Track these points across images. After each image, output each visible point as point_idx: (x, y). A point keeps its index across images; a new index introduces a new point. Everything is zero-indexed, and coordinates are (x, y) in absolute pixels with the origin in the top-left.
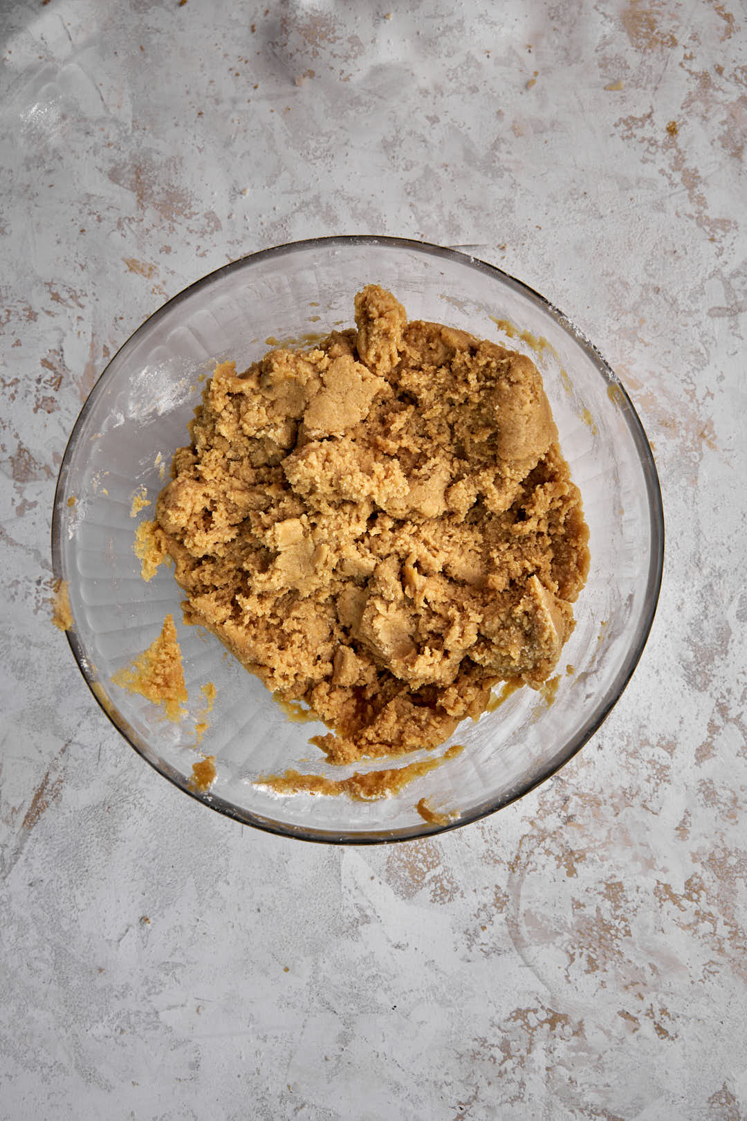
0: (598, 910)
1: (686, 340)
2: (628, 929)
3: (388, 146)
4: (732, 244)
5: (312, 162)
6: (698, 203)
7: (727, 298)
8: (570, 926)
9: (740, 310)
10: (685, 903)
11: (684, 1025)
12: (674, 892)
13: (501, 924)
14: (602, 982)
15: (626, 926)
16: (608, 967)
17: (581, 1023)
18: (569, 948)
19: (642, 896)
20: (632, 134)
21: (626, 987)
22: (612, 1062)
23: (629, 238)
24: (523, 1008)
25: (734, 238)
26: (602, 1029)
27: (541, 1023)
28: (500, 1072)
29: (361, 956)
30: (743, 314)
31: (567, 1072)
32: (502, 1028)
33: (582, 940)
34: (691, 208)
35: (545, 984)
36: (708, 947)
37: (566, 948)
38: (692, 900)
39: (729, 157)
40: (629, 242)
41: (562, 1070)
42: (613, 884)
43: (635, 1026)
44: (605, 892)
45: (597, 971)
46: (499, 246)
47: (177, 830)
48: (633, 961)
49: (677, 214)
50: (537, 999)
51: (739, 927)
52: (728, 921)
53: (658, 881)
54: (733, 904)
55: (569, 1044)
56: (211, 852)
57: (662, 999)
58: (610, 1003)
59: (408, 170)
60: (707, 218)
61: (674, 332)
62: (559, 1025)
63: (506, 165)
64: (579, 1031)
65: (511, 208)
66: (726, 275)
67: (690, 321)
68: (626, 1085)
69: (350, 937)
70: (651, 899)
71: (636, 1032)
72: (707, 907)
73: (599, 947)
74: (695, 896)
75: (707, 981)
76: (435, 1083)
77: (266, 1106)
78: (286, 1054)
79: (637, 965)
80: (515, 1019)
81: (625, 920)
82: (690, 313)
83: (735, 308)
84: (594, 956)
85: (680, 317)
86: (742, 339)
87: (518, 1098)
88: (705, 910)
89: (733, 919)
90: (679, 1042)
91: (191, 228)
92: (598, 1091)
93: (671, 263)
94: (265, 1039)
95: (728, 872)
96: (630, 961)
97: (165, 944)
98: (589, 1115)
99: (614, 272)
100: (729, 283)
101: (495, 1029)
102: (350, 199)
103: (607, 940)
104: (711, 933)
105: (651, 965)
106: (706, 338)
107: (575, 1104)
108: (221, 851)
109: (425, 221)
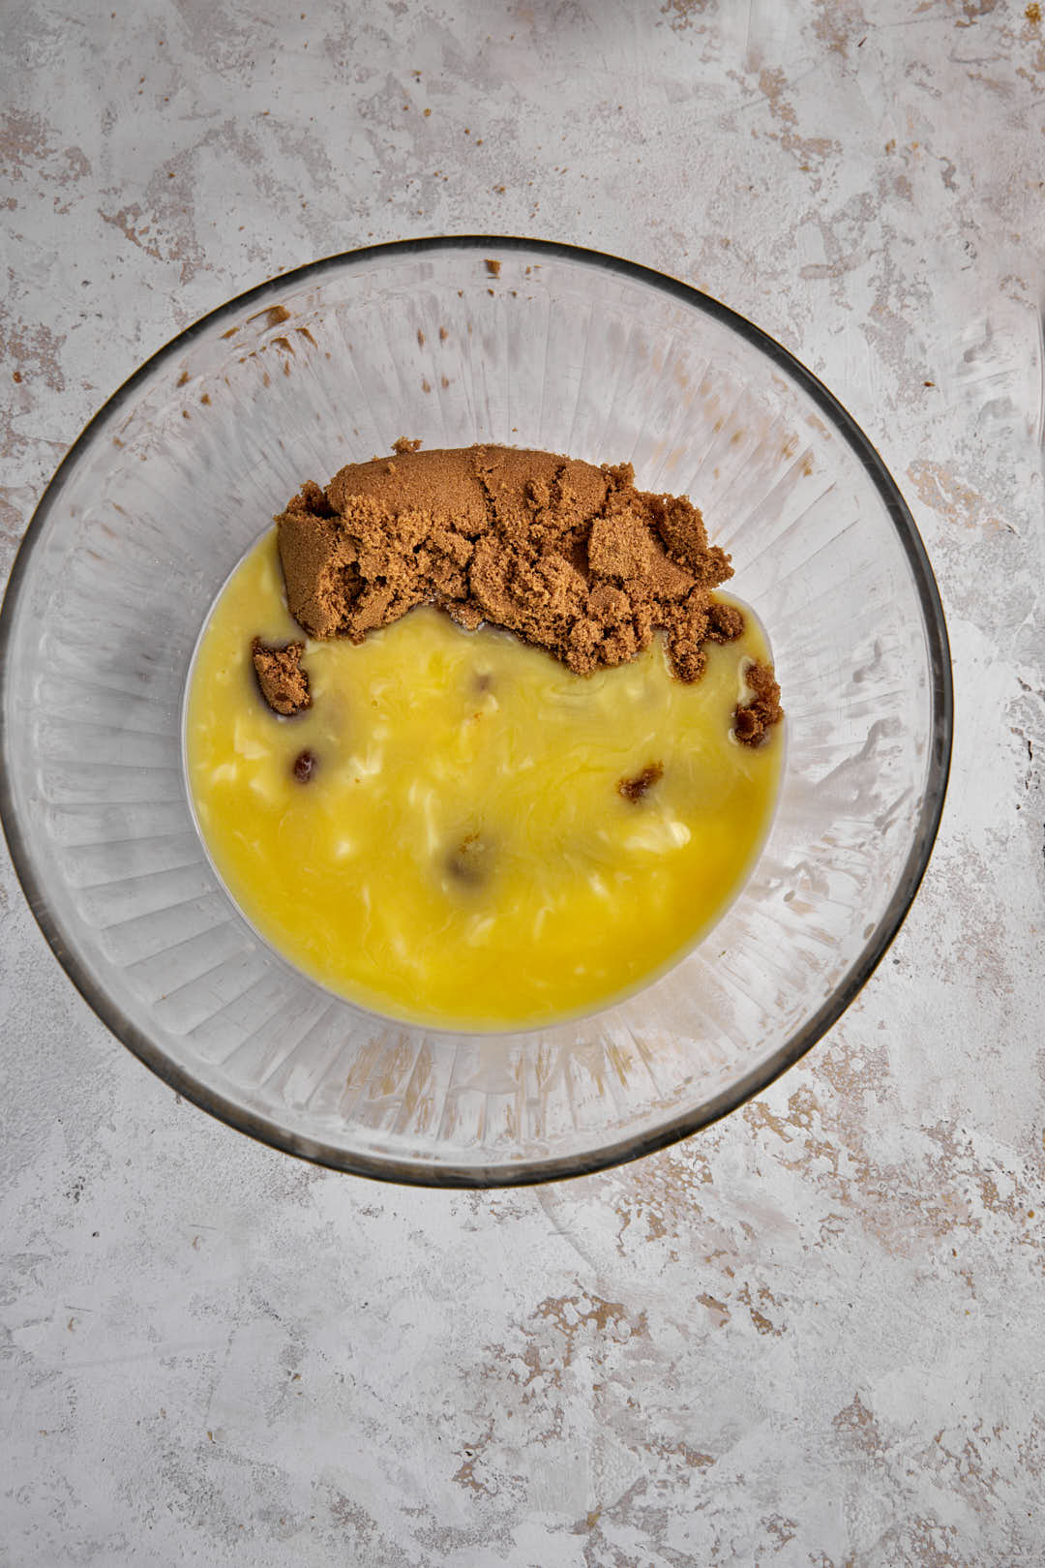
1: (769, 314)
2: (707, 1171)
3: (332, 48)
4: (834, 174)
5: (224, 73)
6: (785, 117)
7: (827, 252)
8: (621, 1170)
9: (846, 268)
10: (790, 1129)
11: (795, 1312)
12: (774, 1114)
14: (672, 1252)
15: (705, 1167)
16: (679, 1229)
17: (642, 1316)
18: (622, 1203)
20: (686, 22)
22: (690, 1372)
23: (684, 170)
24: (557, 1297)
25: (837, 165)
26: (672, 1323)
27: (584, 1319)
28: (525, 1396)
29: (315, 1229)
30: (851, 273)
31: (625, 1390)
32: (527, 1328)
33: (639, 1191)
34: (774, 125)
35: (588, 1259)
36: (826, 1194)
37: (617, 1204)
38: (800, 1125)
39: (826, 52)
40: (684, 175)
41: (616, 1388)
43: (722, 1316)
45: (664, 1236)
46: (496, 187)
47: (37, 1052)
48: (717, 1220)
49: (753, 133)
50: (576, 1282)
51: (871, 1163)
52: (854, 1154)
54: (861, 1128)
55: (626, 1347)
56: (88, 1083)
57: (761, 1275)
58: (684, 1284)
59: (363, 82)
60: (798, 138)
61: (751, 304)
62: (610, 1320)
63: (505, 71)
64: (640, 1328)
65: (512, 131)
66: (825, 219)
67: (774, 286)
68: (712, 1405)
69: (296, 1201)
70: (740, 1125)
71: (725, 1325)
72: (823, 1133)
73: (666, 1200)
74: (804, 1119)
75: (826, 1245)
76: (429, 1417)
77: (177, 1465)
78: (204, 1385)
79: (723, 1225)
80: (545, 1314)
81: (703, 1159)
82: (774, 275)
83: (839, 265)
84: (659, 1215)
85: (758, 281)
86: (851, 309)
87: (553, 1433)
88: (820, 1139)
89: (861, 1150)
90: (789, 1337)
91: (46, 172)
92: (673, 1417)
93: (745, 205)
94: (172, 1364)
95: (851, 1082)
96: (712, 1220)
97: (19, 1228)
98: (659, 1453)
99: (662, 221)
100: (830, 229)
101: (516, 1331)
102: (279, 126)
103: (676, 1190)
104: (830, 1173)
105: (743, 1225)
106: (797, 310)
107: (637, 1438)
108: (102, 1081)
109: (388, 155)
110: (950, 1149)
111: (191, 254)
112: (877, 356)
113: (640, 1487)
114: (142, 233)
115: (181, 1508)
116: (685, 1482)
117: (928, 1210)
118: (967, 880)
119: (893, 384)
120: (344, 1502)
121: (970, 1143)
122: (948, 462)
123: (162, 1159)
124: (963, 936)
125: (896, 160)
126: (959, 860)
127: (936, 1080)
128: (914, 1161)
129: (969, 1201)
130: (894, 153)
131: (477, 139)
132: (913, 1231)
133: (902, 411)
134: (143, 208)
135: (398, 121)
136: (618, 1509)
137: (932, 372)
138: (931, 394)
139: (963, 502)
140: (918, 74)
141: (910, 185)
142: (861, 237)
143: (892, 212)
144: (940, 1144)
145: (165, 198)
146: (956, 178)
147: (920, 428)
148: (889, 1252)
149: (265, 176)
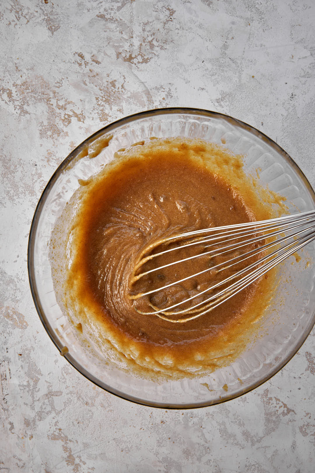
0: (111, 109)
1: (73, 379)
2: (97, 101)
4: (50, 428)
5: (256, 463)
6: (66, 448)
7: (53, 400)
8: (124, 101)
9: (47, 395)
10: (71, 113)
11: (71, 59)
12: (76, 118)
13: (156, 101)
14: (108, 76)
15: (98, 102)
16: (106, 83)
17: (118, 58)
18: (124, 91)
19: (91, 116)
21: (97, 74)
22: (104, 42)
24: (144, 64)
25: (49, 431)
27: (136, 57)
28: (154, 35)
30: (45, 393)
31: (124, 37)
32: (153, 55)
33: (118, 95)
34: (70, 445)
35: (134, 75)
36: (60, 94)
37: (125, 91)
38: (68, 115)
41: (126, 37)
42: (104, 121)
43: (93, 58)
44: (108, 117)
45: (111, 81)
47: (307, 138)
48: (94, 86)
49: (77, 442)
51: (46, 103)
52: (51, 106)
53: (84, 123)
54: (49, 114)
55: (123, 49)
56: (290, 129)
58: (105, 67)
59: (209, 460)
60: (62, 440)
62: (128, 56)
63: (161, 464)
64: (119, 54)
66: (54, 412)
67: (71, 389)
68: (97, 32)
69: (225, 93)
70: (86, 114)
71: (92, 55)
73: (110, 92)
74: (66, 117)
75: (61, 79)
76: (183, 29)
77: (259, 16)
78: (252, 39)
79: (92, 85)
80: (148, 59)
81: (98, 105)
82: (71, 393)
84: (112, 88)
86: (46, 381)
87: (146, 24)
88: (62, 110)
89: (49, 107)
90: (73, 52)
92: (109, 29)
93: (80, 417)
94: (261, 45)
95: (51, 128)
96: (96, 86)
97: (310, 85)
98: (113, 18)
99: (108, 412)
100: (52, 408)
101: (157, 54)
102: (237, 444)
103: (107, 95)
104: (59, 100)
105: (86, 85)
106: (64, 381)
107: (120, 23)
108: (286, 129)
109: (200, 434)
110: (21, 108)
111: (265, 399)
112: (37, 365)
113: (119, 9)
114: (282, 406)
115: (258, 3)
116: (105, 10)
117: (29, 89)
118: (13, 191)
119: (32, 355)
120: (209, 5)
121: (15, 109)
122: (14, 329)
123: (266, 106)
124: (15, 173)
125: (29, 433)
126: (15, 197)
127: (25, 128)
128: (33, 104)
129: (16, 92)
130: (30, 435)
131: (170, 440)
132: (34, 83)
133: (29, 346)
134: (281, 415)
135: (197, 446)
136: (126, 2)
137: (19, 359)
138: (20, 352)
139: (10, 315)
140: (21, 464)
141: (25, 424)
142: (42, 406)
143: (31, 414)
144: (24, 109)
145: (274, 418)
146: (9, 426)
147: (23, 340)
148: (41, 77)
149: (241, 426)
